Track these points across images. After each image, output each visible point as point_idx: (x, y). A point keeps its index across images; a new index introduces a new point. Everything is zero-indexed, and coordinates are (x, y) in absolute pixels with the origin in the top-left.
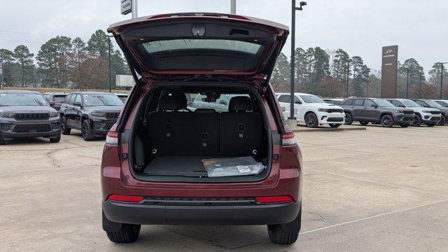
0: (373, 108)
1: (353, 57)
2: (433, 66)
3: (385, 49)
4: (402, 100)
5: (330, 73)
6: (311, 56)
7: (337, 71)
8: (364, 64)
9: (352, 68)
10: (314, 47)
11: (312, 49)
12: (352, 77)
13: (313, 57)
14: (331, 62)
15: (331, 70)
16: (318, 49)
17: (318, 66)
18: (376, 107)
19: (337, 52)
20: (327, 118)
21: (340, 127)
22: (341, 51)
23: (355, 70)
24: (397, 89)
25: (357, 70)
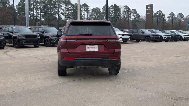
0: (142, 34)
1: (132, 10)
2: (170, 14)
3: (147, 6)
4: (154, 30)
5: (121, 17)
6: (112, 9)
7: (125, 17)
8: (137, 13)
9: (132, 15)
10: (113, 5)
11: (112, 5)
12: (131, 19)
13: (113, 10)
14: (122, 12)
15: (122, 16)
16: (115, 5)
17: (115, 14)
18: (143, 33)
19: (125, 7)
20: (122, 38)
21: (128, 42)
22: (126, 6)
23: (133, 16)
24: (153, 25)
25: (134, 16)
